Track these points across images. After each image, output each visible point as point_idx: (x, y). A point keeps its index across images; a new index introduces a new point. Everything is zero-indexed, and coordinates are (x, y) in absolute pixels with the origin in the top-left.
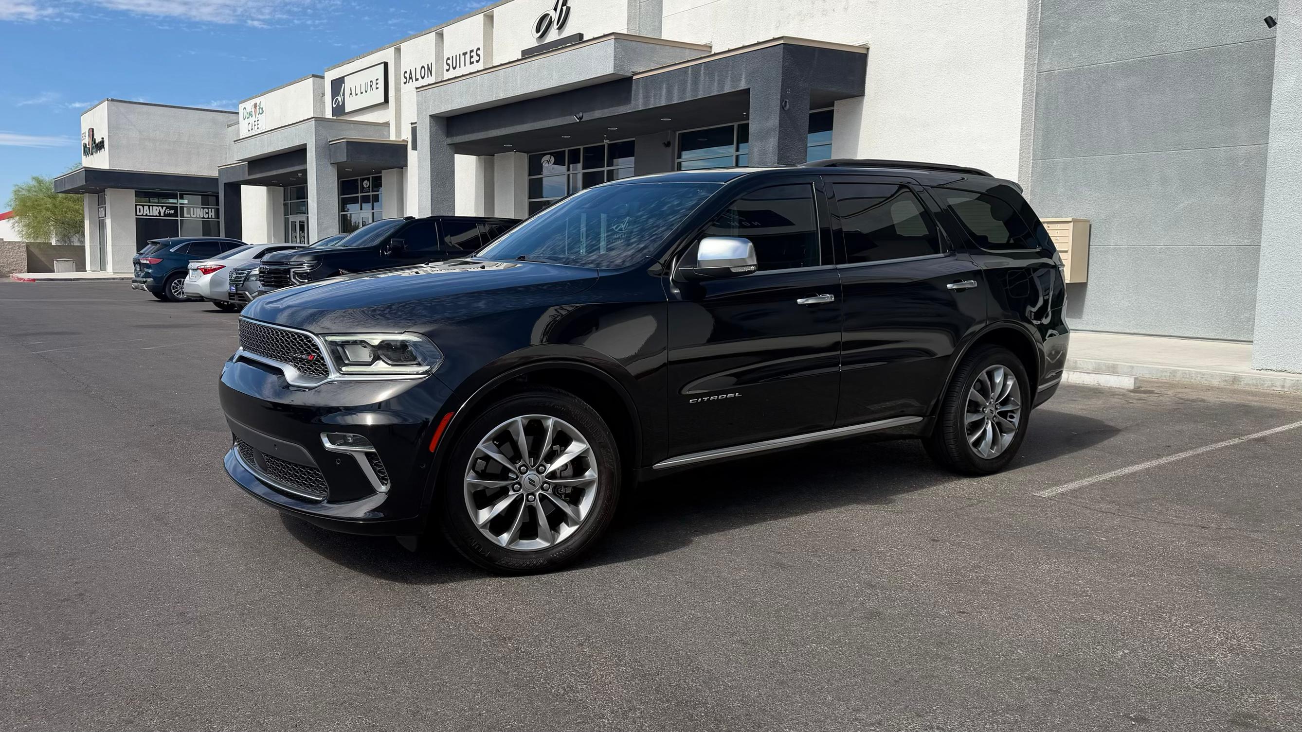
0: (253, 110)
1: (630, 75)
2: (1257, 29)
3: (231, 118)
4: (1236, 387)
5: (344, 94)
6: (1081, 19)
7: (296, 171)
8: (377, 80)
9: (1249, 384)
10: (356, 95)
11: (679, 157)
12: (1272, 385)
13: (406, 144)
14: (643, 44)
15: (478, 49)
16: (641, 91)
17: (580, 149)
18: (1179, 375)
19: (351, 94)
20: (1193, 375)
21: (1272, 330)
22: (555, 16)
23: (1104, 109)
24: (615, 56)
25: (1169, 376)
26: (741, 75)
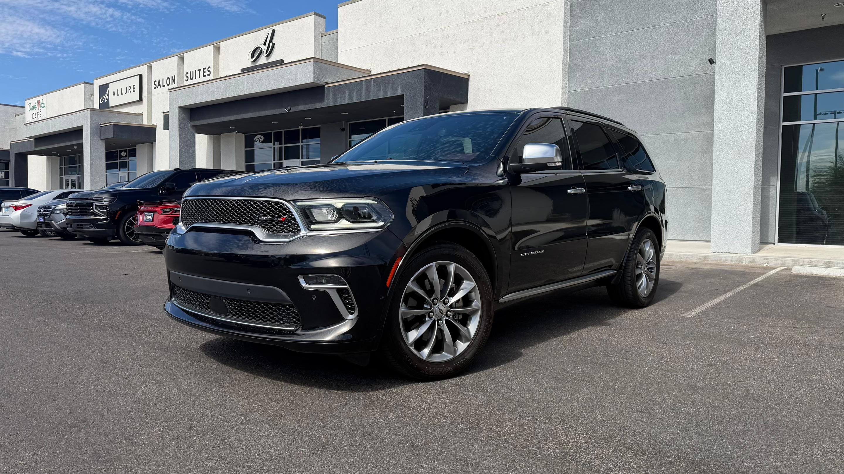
0: (37, 105)
1: (324, 84)
2: (687, 70)
3: (18, 110)
4: (706, 262)
5: (108, 95)
6: (592, 62)
7: (73, 145)
8: (134, 86)
9: (713, 260)
10: (118, 95)
11: (350, 138)
12: (726, 260)
13: (155, 127)
14: (331, 66)
15: (209, 67)
16: (331, 94)
17: (282, 132)
18: (674, 257)
19: (114, 95)
20: (682, 256)
21: (721, 230)
22: (264, 48)
23: (606, 112)
24: (314, 72)
25: (669, 258)
26: (398, 86)
